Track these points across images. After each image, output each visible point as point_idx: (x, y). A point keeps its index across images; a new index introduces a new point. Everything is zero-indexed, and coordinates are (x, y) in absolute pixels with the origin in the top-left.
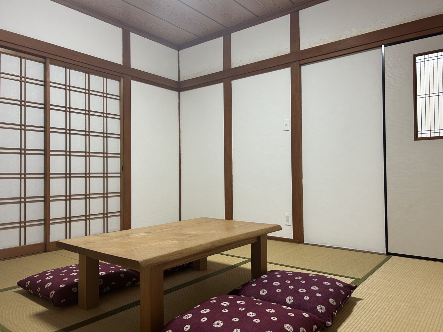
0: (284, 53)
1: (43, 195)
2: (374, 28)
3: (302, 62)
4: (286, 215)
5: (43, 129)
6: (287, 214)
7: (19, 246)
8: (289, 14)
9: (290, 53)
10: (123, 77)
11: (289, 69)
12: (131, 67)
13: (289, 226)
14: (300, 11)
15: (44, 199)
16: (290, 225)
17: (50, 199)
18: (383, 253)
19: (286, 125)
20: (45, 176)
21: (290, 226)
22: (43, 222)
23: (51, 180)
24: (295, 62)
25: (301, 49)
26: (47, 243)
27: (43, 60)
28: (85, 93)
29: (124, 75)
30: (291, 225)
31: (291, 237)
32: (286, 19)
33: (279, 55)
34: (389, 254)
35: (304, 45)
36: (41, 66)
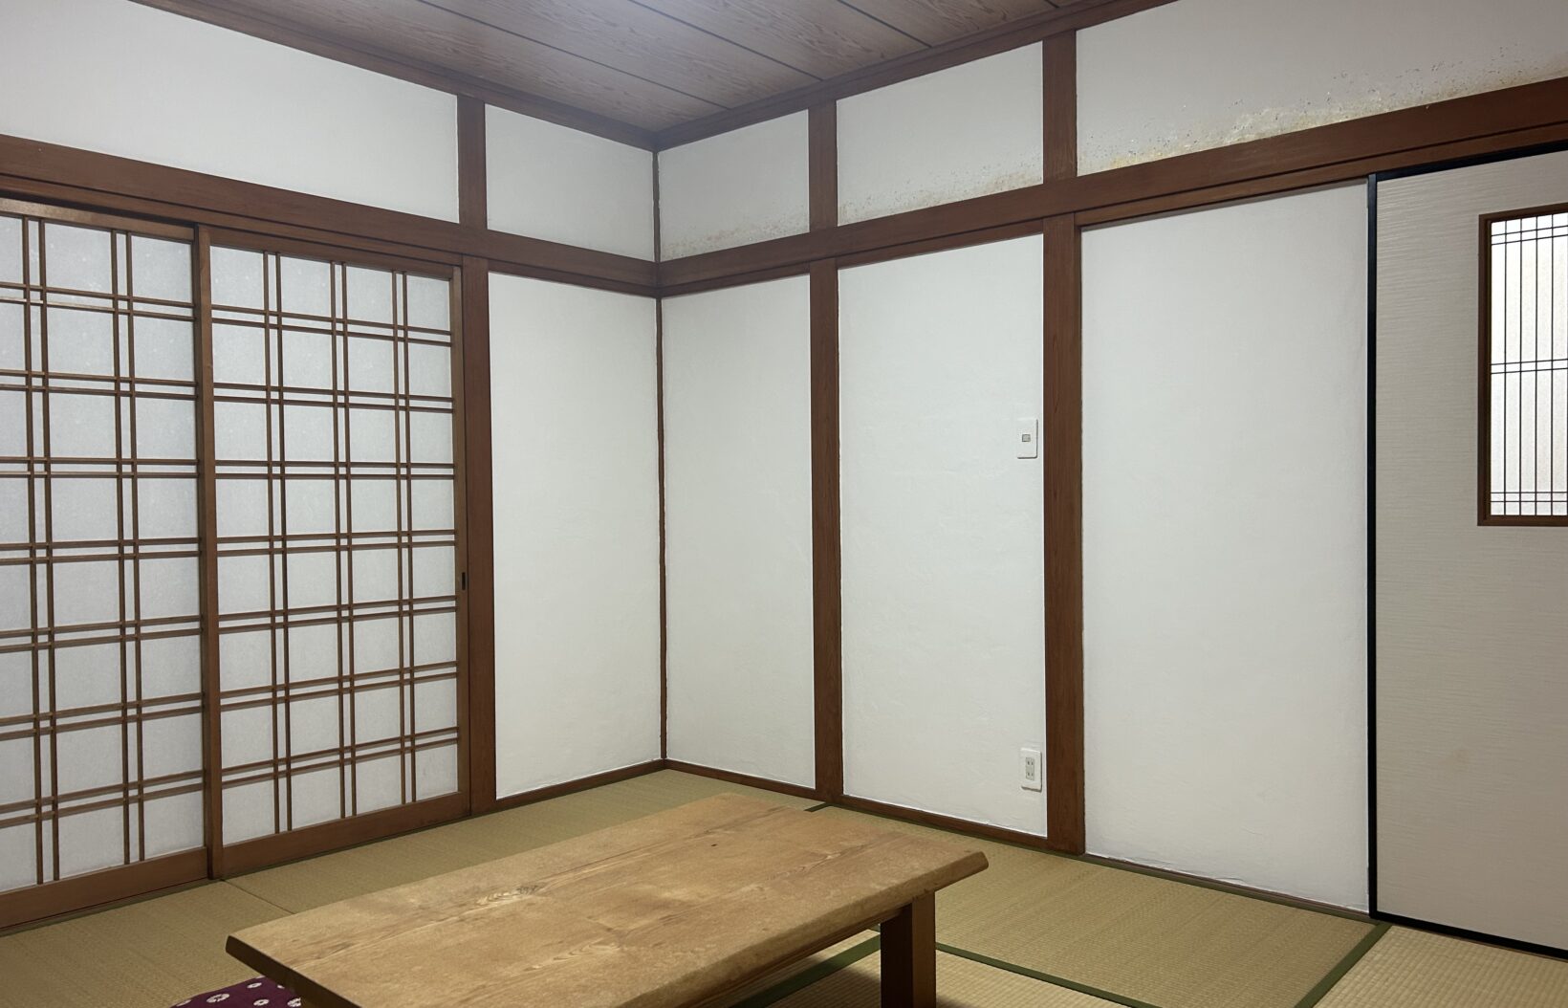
0: (1021, 180)
1: (196, 689)
2: (1341, 110)
3: (1082, 218)
4: (1026, 756)
5: (192, 469)
6: (1028, 752)
7: (123, 863)
8: (1041, 43)
9: (1042, 182)
10: (461, 267)
11: (1038, 240)
12: (489, 228)
13: (1034, 792)
14: (1078, 32)
15: (202, 703)
16: (1039, 788)
17: (222, 704)
18: (1359, 910)
19: (1026, 439)
20: (203, 626)
21: (1038, 793)
22: (198, 781)
23: (223, 638)
24: (1059, 217)
25: (1083, 170)
26: (214, 851)
27: (188, 232)
28: (332, 334)
29: (465, 258)
30: (1040, 791)
31: (1042, 832)
32: (1031, 56)
33: (1005, 189)
34: (1380, 919)
35: (1095, 156)
36: (180, 252)
